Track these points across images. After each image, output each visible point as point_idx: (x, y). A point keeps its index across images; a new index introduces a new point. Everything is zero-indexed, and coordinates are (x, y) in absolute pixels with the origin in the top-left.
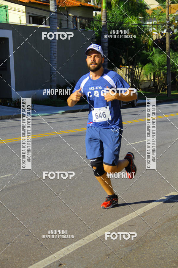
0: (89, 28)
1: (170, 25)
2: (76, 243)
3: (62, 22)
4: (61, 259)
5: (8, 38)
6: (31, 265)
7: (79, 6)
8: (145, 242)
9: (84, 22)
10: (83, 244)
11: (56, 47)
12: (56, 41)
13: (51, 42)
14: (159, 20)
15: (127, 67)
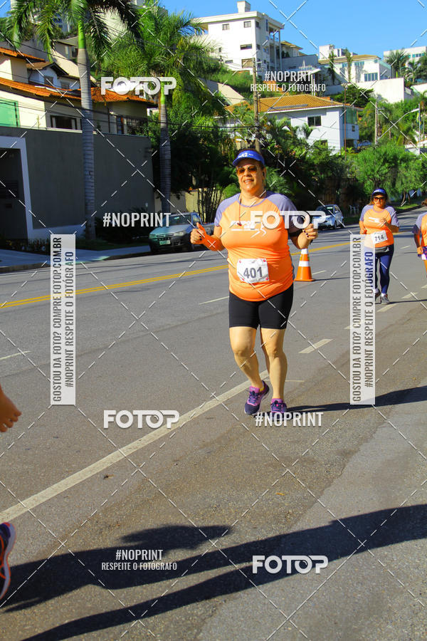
0: (142, 132)
1: (260, 128)
2: (130, 445)
3: (101, 124)
4: (108, 469)
5: (19, 150)
6: (64, 478)
7: (125, 101)
8: (230, 441)
9: (134, 123)
10: (139, 447)
11: (93, 161)
12: (92, 153)
13: (84, 155)
14: (245, 120)
15: (200, 189)
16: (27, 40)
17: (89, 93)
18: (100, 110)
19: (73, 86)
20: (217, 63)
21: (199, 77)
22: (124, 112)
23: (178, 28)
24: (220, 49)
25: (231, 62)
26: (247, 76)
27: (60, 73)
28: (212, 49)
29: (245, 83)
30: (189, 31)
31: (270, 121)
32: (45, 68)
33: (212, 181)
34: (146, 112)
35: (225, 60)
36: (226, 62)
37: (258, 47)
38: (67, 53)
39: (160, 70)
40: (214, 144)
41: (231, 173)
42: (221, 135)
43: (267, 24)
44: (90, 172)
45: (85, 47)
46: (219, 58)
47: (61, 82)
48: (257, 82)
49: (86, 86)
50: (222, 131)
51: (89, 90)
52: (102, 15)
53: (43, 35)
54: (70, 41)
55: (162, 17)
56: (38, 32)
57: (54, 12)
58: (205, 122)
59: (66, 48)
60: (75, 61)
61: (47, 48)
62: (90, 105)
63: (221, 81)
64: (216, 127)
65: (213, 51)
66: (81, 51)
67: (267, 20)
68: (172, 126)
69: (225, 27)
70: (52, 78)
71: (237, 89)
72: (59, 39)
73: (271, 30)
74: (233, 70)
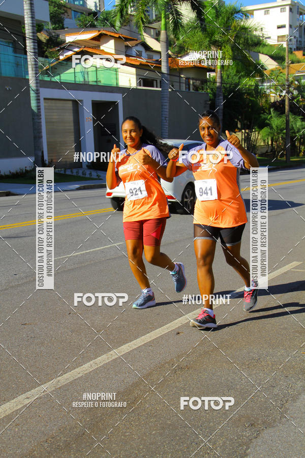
0: (203, 90)
2: (194, 312)
3: (174, 84)
5: (117, 102)
7: (192, 68)
9: (198, 83)
11: (168, 110)
12: (168, 104)
13: (162, 106)
14: (278, 81)
15: (243, 131)
16: (125, 26)
17: (167, 62)
18: (174, 74)
19: (156, 57)
20: (260, 39)
21: (245, 49)
22: (191, 75)
23: (232, 14)
24: (262, 29)
25: (269, 38)
26: (281, 48)
27: (147, 48)
28: (256, 29)
29: (279, 53)
30: (240, 16)
31: (298, 81)
32: (137, 45)
33: (252, 125)
34: (206, 75)
35: (266, 36)
36: (266, 38)
37: (290, 26)
38: (152, 34)
39: (218, 45)
40: (255, 98)
41: (266, 119)
42: (260, 91)
43: (298, 9)
44: (165, 118)
45: (166, 29)
46: (261, 35)
47: (147, 55)
48: (288, 52)
49: (166, 57)
50: (261, 89)
51: (167, 60)
52: (179, 6)
53: (137, 22)
54: (155, 25)
55: (220, 7)
56: (134, 20)
57: (146, 5)
58: (248, 82)
59: (152, 30)
60: (158, 40)
61: (141, 31)
62: (167, 70)
63: (261, 52)
64: (257, 86)
65: (256, 30)
66: (163, 32)
67: (298, 6)
68: (225, 85)
69: (267, 13)
70: (141, 52)
71: (273, 57)
72: (147, 24)
73: (301, 14)
74: (271, 44)
